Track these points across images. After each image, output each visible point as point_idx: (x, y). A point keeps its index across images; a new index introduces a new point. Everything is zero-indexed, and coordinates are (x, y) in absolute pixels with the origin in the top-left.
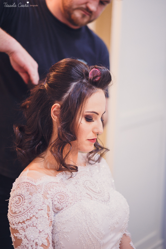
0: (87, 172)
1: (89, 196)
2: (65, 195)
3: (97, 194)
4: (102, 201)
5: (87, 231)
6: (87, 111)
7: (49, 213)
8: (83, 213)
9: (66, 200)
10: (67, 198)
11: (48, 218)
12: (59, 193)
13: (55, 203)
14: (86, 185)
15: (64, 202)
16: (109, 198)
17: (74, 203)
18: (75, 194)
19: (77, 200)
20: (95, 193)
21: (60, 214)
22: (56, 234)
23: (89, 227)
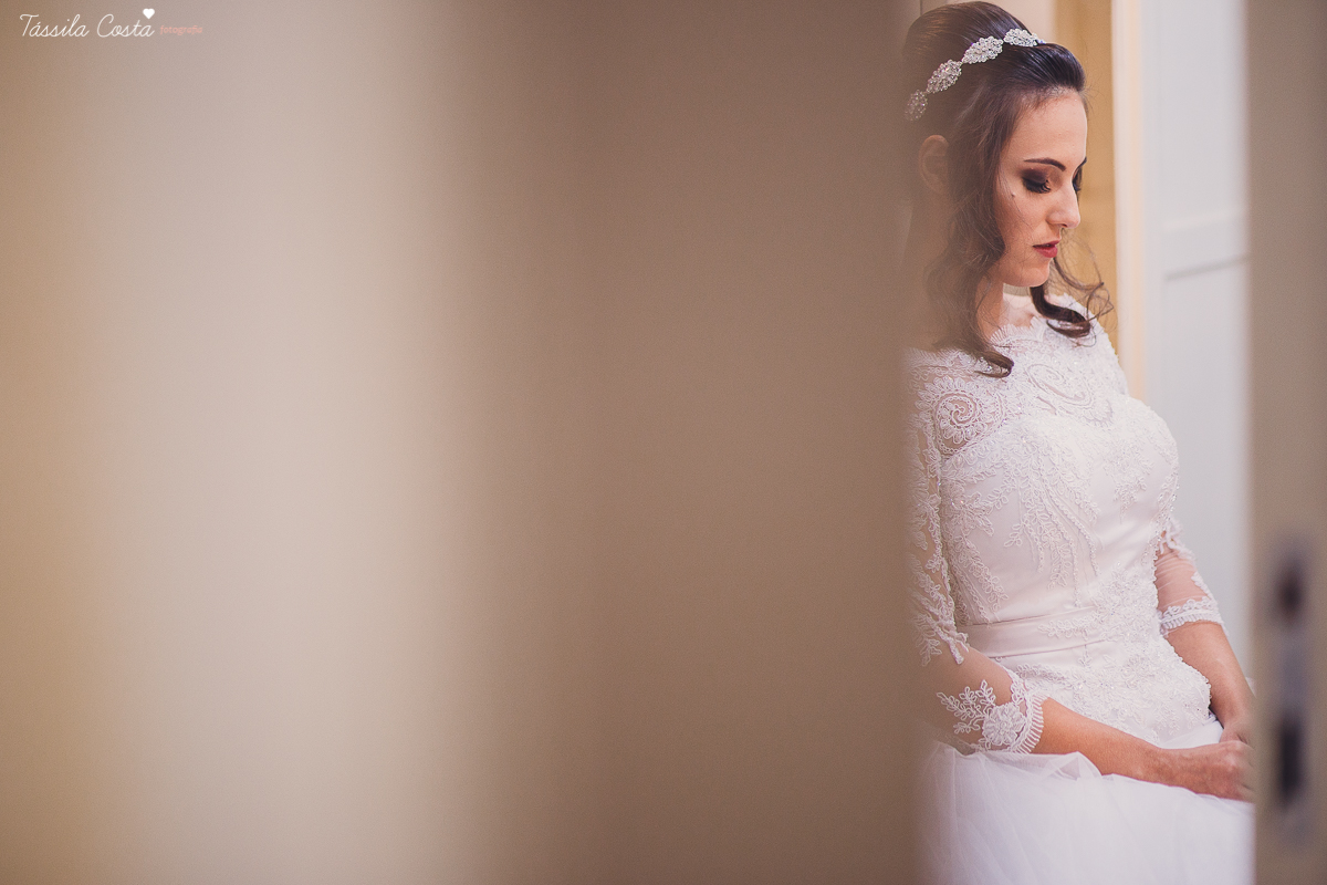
0: (1036, 342)
1: (1044, 405)
2: (971, 399)
3: (1070, 401)
4: (1089, 421)
5: (1046, 501)
6: (1030, 158)
7: (926, 453)
8: (1030, 448)
9: (974, 415)
10: (979, 409)
11: (923, 468)
12: (953, 394)
13: (943, 425)
14: (1035, 377)
15: (971, 422)
16: (1111, 412)
17: (999, 423)
18: (1002, 398)
19: (1008, 416)
20: (1064, 399)
21: (959, 457)
22: (950, 519)
23: (1050, 488)
